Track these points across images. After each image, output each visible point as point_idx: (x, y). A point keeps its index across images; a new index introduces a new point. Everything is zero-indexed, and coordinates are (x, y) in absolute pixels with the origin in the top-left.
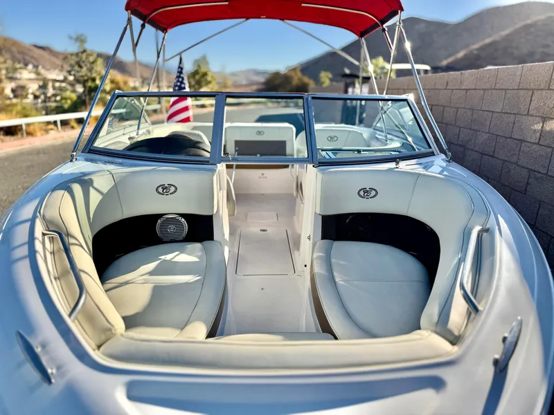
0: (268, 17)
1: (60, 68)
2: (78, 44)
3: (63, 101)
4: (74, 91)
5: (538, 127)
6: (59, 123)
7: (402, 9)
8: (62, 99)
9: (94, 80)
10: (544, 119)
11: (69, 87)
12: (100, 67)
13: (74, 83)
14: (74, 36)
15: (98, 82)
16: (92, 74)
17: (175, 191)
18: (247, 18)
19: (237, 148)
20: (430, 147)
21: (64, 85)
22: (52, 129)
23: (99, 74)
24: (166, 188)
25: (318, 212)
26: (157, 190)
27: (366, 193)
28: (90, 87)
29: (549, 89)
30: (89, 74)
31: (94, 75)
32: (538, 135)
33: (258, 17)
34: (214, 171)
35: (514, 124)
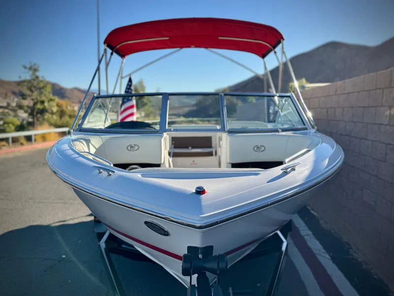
0: (196, 46)
1: (4, 96)
2: (31, 72)
3: (6, 125)
4: (16, 116)
5: (388, 113)
6: (10, 140)
7: (283, 39)
8: (4, 123)
9: (43, 102)
10: (390, 107)
11: (12, 113)
12: (48, 93)
13: (16, 108)
14: (28, 66)
15: (46, 104)
16: (41, 97)
17: (138, 149)
18: (182, 48)
19: (173, 142)
20: (304, 125)
21: (6, 111)
22: (4, 146)
23: (47, 98)
24: (133, 147)
25: (228, 162)
26: (127, 148)
27: (258, 148)
28: (39, 109)
29: (391, 87)
30: (39, 98)
31: (43, 98)
32: (388, 119)
33: (189, 47)
34: (162, 136)
35: (376, 113)
